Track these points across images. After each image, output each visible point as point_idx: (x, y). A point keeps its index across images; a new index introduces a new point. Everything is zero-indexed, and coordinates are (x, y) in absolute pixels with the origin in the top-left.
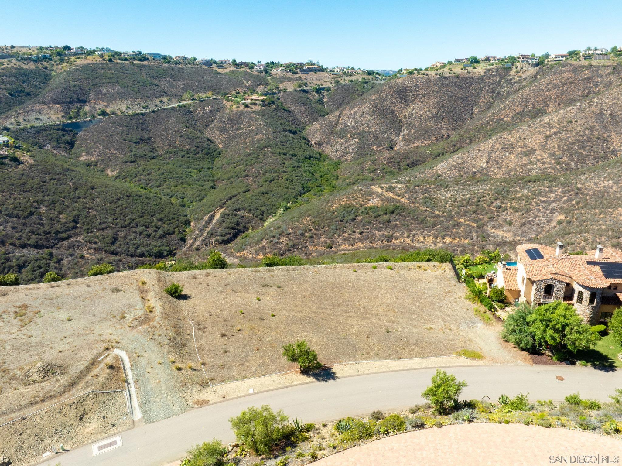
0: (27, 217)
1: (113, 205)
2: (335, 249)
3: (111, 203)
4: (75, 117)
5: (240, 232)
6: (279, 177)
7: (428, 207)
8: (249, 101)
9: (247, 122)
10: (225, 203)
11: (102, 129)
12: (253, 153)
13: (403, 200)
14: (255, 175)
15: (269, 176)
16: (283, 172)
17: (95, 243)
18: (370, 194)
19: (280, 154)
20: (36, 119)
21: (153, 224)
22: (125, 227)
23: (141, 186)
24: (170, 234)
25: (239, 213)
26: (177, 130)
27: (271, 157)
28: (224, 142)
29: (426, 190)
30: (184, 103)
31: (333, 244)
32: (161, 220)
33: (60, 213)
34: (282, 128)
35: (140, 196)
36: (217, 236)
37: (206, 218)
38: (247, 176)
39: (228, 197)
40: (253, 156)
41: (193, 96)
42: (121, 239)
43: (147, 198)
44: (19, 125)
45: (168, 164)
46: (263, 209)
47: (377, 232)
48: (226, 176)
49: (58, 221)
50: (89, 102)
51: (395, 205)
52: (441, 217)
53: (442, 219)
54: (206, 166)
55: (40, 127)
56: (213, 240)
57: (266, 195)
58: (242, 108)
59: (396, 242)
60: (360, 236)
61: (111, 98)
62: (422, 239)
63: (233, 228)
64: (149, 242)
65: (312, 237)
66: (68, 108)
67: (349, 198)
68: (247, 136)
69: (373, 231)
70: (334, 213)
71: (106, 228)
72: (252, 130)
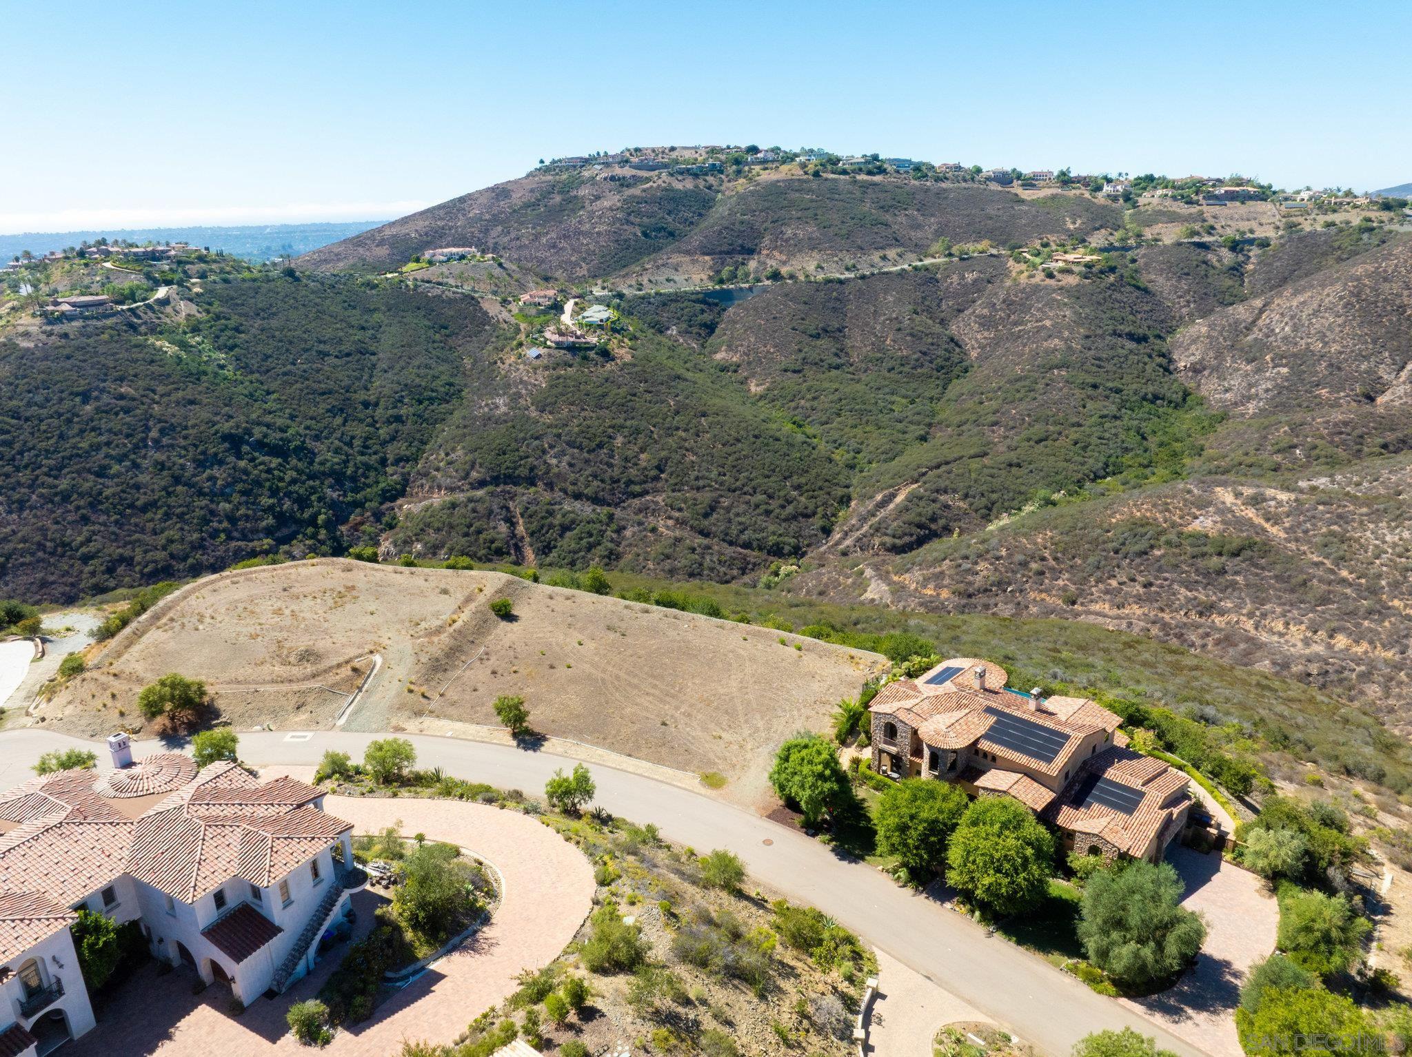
0: (594, 450)
1: (728, 449)
2: (1080, 608)
3: (724, 445)
4: (729, 280)
5: (934, 535)
6: (1060, 433)
7: (1326, 557)
8: (1061, 264)
9: (1039, 310)
10: (924, 474)
11: (764, 305)
12: (1026, 378)
13: (1272, 529)
14: (1011, 423)
15: (1038, 429)
16: (1073, 425)
17: (680, 510)
18: (1203, 504)
19: (1083, 386)
20: (668, 280)
21: (782, 493)
22: (734, 491)
23: (795, 418)
24: (807, 516)
25: (942, 498)
26: (894, 315)
27: (1061, 389)
28: (982, 347)
29: (1340, 516)
30: (928, 261)
31: (1080, 595)
32: (798, 487)
33: (642, 450)
34: (1111, 327)
35: (777, 440)
36: (886, 535)
37: (879, 497)
38: (995, 424)
39: (935, 462)
40: (1023, 383)
41: (949, 248)
42: (722, 511)
43: (788, 443)
44: (640, 290)
45: (858, 381)
46: (994, 496)
47: (1183, 590)
48: (956, 419)
49: (636, 464)
50: (760, 253)
51: (1248, 538)
52: (1350, 585)
53: (1348, 591)
54: (927, 394)
55: (669, 295)
56: (877, 541)
57: (1014, 470)
58: (1039, 277)
59: (1218, 620)
60: (1142, 590)
61: (795, 247)
62: (1280, 627)
63: (920, 526)
64: (764, 525)
65: (1042, 573)
66: (722, 263)
67: (1154, 505)
68: (1029, 338)
69: (1176, 586)
70: (1108, 531)
71: (704, 487)
72: (1044, 327)
